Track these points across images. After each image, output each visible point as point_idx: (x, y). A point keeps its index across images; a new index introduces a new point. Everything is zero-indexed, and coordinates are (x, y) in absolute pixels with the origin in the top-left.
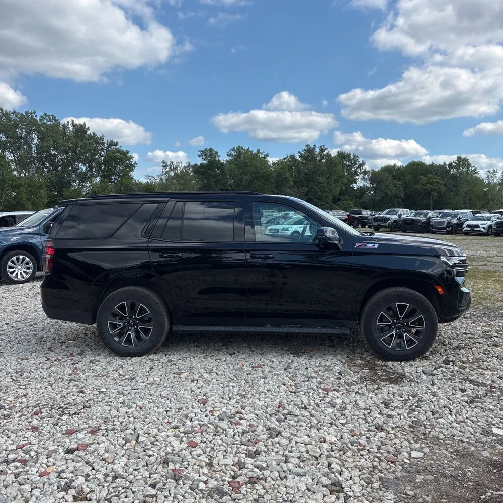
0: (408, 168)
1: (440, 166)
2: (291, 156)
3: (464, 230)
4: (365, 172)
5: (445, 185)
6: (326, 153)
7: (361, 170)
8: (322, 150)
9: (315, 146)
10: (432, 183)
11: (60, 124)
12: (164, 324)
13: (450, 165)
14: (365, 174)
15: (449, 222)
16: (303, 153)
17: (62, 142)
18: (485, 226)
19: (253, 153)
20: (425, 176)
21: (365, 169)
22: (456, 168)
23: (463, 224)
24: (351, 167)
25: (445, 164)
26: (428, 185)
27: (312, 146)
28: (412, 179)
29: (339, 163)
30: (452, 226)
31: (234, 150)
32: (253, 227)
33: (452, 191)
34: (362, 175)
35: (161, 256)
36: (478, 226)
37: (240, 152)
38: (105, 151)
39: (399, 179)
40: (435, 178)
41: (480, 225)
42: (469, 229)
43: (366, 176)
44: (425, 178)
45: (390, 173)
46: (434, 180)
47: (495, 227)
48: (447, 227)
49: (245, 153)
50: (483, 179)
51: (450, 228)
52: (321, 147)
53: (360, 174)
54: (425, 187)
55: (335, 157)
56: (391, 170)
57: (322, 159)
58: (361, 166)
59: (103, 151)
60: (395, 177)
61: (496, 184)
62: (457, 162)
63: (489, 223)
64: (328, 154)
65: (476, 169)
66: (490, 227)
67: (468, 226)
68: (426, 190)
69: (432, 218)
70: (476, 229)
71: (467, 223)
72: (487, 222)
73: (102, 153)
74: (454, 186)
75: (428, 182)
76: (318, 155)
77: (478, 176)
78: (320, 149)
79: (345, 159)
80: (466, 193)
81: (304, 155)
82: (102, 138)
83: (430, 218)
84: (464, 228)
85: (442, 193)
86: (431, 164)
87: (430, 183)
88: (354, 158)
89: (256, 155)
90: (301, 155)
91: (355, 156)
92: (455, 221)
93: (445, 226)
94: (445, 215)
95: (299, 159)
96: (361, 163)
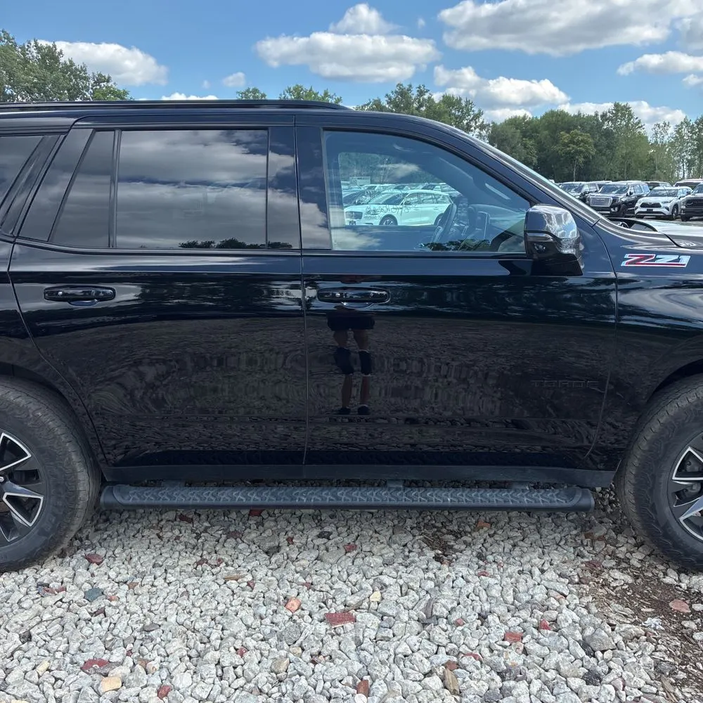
0: (544, 121)
1: (589, 118)
2: (375, 101)
3: (636, 212)
4: (482, 127)
5: (596, 146)
6: (426, 97)
7: (476, 123)
8: (421, 93)
9: (410, 86)
10: (577, 144)
11: (16, 46)
12: (76, 486)
13: (604, 116)
14: (481, 129)
15: (615, 200)
16: (393, 96)
17: (21, 75)
18: (668, 205)
19: (319, 95)
20: (568, 132)
21: (483, 122)
22: (612, 120)
23: (634, 202)
24: (461, 118)
25: (597, 115)
26: (572, 145)
27: (406, 86)
28: (548, 137)
29: (446, 112)
30: (619, 206)
31: (289, 91)
32: (323, 208)
33: (604, 155)
34: (478, 130)
35: (51, 296)
36: (658, 205)
37: (299, 94)
38: (91, 90)
39: (531, 137)
40: (581, 135)
41: (662, 205)
42: (645, 210)
43: (484, 133)
44: (568, 135)
45: (517, 129)
46: (580, 138)
47: (684, 207)
48: (611, 207)
49: (306, 96)
50: (647, 137)
51: (616, 209)
52: (419, 87)
53: (475, 128)
54: (568, 149)
55: (439, 104)
56: (520, 124)
57: (421, 106)
58: (477, 116)
59: (87, 91)
60: (524, 135)
61: (665, 145)
62: (614, 112)
63: (674, 200)
64: (429, 98)
65: (639, 122)
66: (676, 206)
67: (643, 205)
68: (569, 153)
69: (589, 193)
70: (655, 210)
71: (641, 201)
72: (671, 198)
73: (87, 93)
74: (608, 147)
75: (572, 142)
76: (415, 100)
77: (642, 131)
78: (418, 91)
79: (453, 107)
80: (623, 158)
81: (395, 99)
82: (83, 70)
83: (585, 193)
84: (637, 207)
85: (591, 158)
86: (576, 114)
87: (574, 143)
88: (466, 105)
89: (323, 98)
90: (390, 99)
91: (468, 103)
92: (623, 198)
93: (609, 205)
94: (608, 190)
95: (387, 106)
96: (476, 112)
